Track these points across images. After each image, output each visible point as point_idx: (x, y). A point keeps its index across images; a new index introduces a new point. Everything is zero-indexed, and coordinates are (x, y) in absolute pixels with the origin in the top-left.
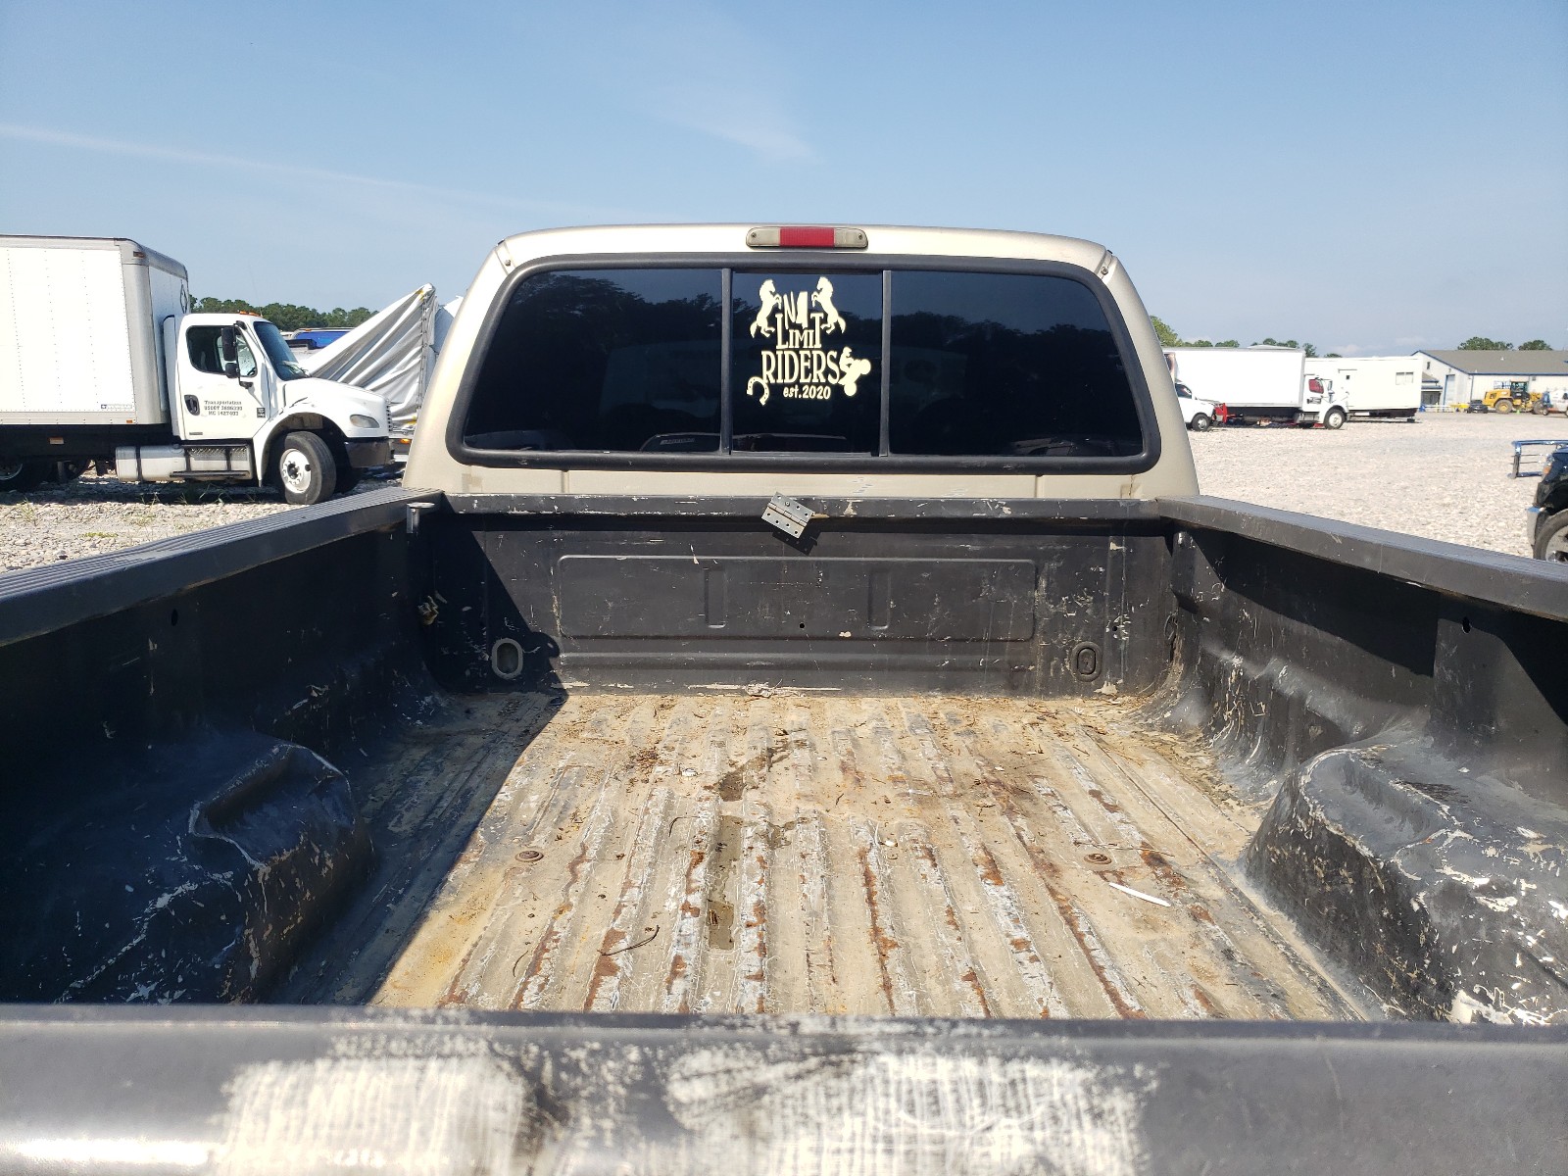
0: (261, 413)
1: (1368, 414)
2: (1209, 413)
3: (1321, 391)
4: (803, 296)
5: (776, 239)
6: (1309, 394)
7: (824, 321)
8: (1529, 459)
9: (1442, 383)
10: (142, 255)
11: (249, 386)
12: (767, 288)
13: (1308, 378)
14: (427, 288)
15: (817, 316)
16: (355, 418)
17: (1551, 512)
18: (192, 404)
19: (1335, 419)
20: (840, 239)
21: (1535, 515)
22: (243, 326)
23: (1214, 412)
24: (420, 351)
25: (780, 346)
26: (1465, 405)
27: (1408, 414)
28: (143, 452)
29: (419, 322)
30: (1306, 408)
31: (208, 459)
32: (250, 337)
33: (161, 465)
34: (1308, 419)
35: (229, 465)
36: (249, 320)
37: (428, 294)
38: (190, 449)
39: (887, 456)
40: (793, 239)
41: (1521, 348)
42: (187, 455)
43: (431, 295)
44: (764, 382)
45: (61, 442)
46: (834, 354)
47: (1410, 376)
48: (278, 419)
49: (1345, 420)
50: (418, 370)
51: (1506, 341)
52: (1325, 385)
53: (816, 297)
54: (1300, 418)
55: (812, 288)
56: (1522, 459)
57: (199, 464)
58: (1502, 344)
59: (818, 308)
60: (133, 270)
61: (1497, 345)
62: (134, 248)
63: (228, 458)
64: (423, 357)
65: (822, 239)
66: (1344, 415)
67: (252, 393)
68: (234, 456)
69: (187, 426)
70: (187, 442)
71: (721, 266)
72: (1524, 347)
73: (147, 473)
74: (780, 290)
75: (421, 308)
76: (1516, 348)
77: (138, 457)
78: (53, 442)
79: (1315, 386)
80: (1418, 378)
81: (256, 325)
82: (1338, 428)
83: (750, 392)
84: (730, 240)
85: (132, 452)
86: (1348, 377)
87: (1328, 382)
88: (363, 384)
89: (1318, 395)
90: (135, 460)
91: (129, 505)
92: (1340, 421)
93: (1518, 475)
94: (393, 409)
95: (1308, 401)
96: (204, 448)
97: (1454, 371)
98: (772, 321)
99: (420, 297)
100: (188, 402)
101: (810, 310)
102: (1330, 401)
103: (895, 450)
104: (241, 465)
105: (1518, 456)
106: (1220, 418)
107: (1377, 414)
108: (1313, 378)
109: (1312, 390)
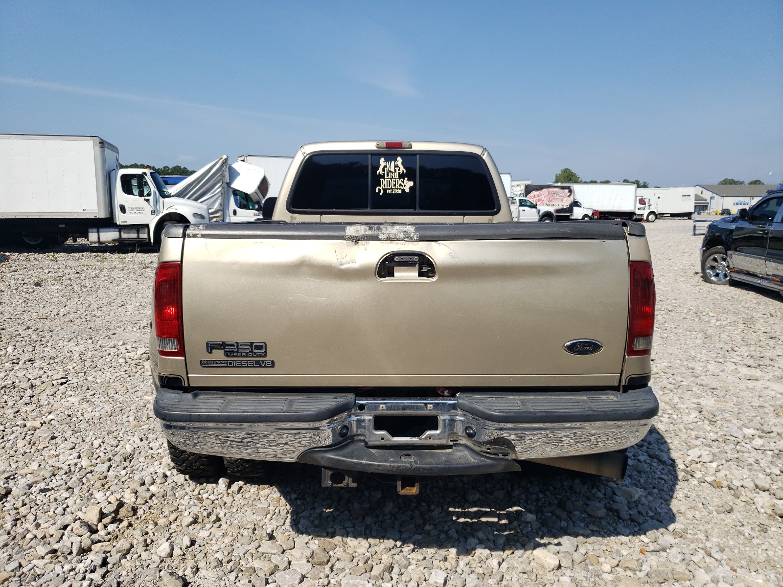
0: (153, 213)
1: (669, 215)
2: (590, 215)
3: (645, 204)
4: (393, 162)
5: (385, 145)
6: (639, 206)
7: (399, 170)
8: (699, 228)
9: (708, 201)
10: (102, 143)
11: (148, 200)
12: (382, 160)
13: (638, 198)
14: (225, 157)
15: (397, 169)
16: (195, 215)
17: (708, 249)
18: (123, 209)
19: (652, 217)
20: (404, 145)
21: (702, 251)
22: (145, 174)
23: (593, 214)
24: (221, 185)
25: (386, 177)
26: (720, 212)
27: (688, 215)
28: (100, 230)
29: (221, 172)
30: (638, 212)
31: (129, 233)
32: (149, 179)
33: (109, 236)
34: (638, 217)
35: (138, 236)
36: (148, 171)
37: (225, 159)
38: (121, 229)
39: (418, 211)
40: (390, 145)
41: (749, 184)
42: (120, 232)
43: (226, 160)
44: (381, 188)
45: (64, 226)
46: (402, 180)
47: (689, 197)
48: (161, 215)
49: (656, 218)
50: (220, 194)
51: (741, 180)
52: (646, 201)
53: (397, 163)
54: (635, 217)
55: (395, 160)
56: (697, 228)
57: (125, 235)
58: (739, 182)
59: (398, 166)
60: (98, 149)
61: (737, 182)
62: (99, 140)
63: (138, 233)
64: (223, 188)
65: (399, 145)
66: (656, 215)
67: (149, 204)
68: (140, 232)
69: (120, 218)
70: (120, 225)
71: (368, 154)
72: (751, 183)
73: (102, 239)
74: (386, 161)
75: (222, 166)
76: (746, 183)
77: (98, 232)
78: (61, 226)
79: (642, 201)
80: (693, 198)
81: (151, 173)
82: (653, 221)
83: (377, 191)
84: (371, 146)
85: (96, 230)
86: (659, 198)
87: (648, 200)
88: (196, 200)
89: (643, 206)
90: (97, 234)
91: (94, 254)
92: (654, 218)
93: (695, 234)
94: (210, 211)
95: (639, 209)
96: (127, 228)
97: (714, 195)
98: (384, 170)
99: (221, 161)
100: (121, 208)
101: (395, 167)
102: (649, 209)
103: (421, 208)
104: (144, 236)
105: (695, 227)
106: (596, 217)
107: (674, 215)
108: (641, 198)
109: (640, 203)
